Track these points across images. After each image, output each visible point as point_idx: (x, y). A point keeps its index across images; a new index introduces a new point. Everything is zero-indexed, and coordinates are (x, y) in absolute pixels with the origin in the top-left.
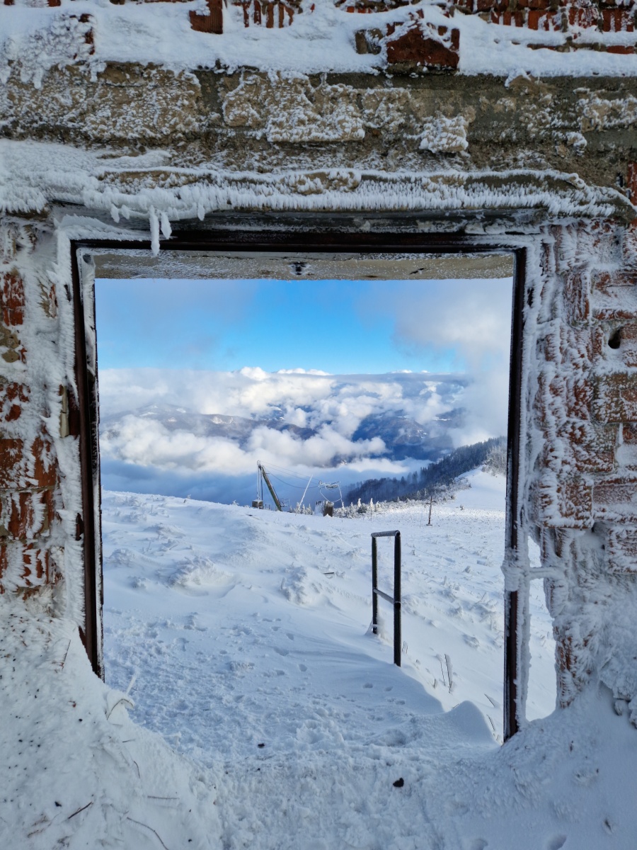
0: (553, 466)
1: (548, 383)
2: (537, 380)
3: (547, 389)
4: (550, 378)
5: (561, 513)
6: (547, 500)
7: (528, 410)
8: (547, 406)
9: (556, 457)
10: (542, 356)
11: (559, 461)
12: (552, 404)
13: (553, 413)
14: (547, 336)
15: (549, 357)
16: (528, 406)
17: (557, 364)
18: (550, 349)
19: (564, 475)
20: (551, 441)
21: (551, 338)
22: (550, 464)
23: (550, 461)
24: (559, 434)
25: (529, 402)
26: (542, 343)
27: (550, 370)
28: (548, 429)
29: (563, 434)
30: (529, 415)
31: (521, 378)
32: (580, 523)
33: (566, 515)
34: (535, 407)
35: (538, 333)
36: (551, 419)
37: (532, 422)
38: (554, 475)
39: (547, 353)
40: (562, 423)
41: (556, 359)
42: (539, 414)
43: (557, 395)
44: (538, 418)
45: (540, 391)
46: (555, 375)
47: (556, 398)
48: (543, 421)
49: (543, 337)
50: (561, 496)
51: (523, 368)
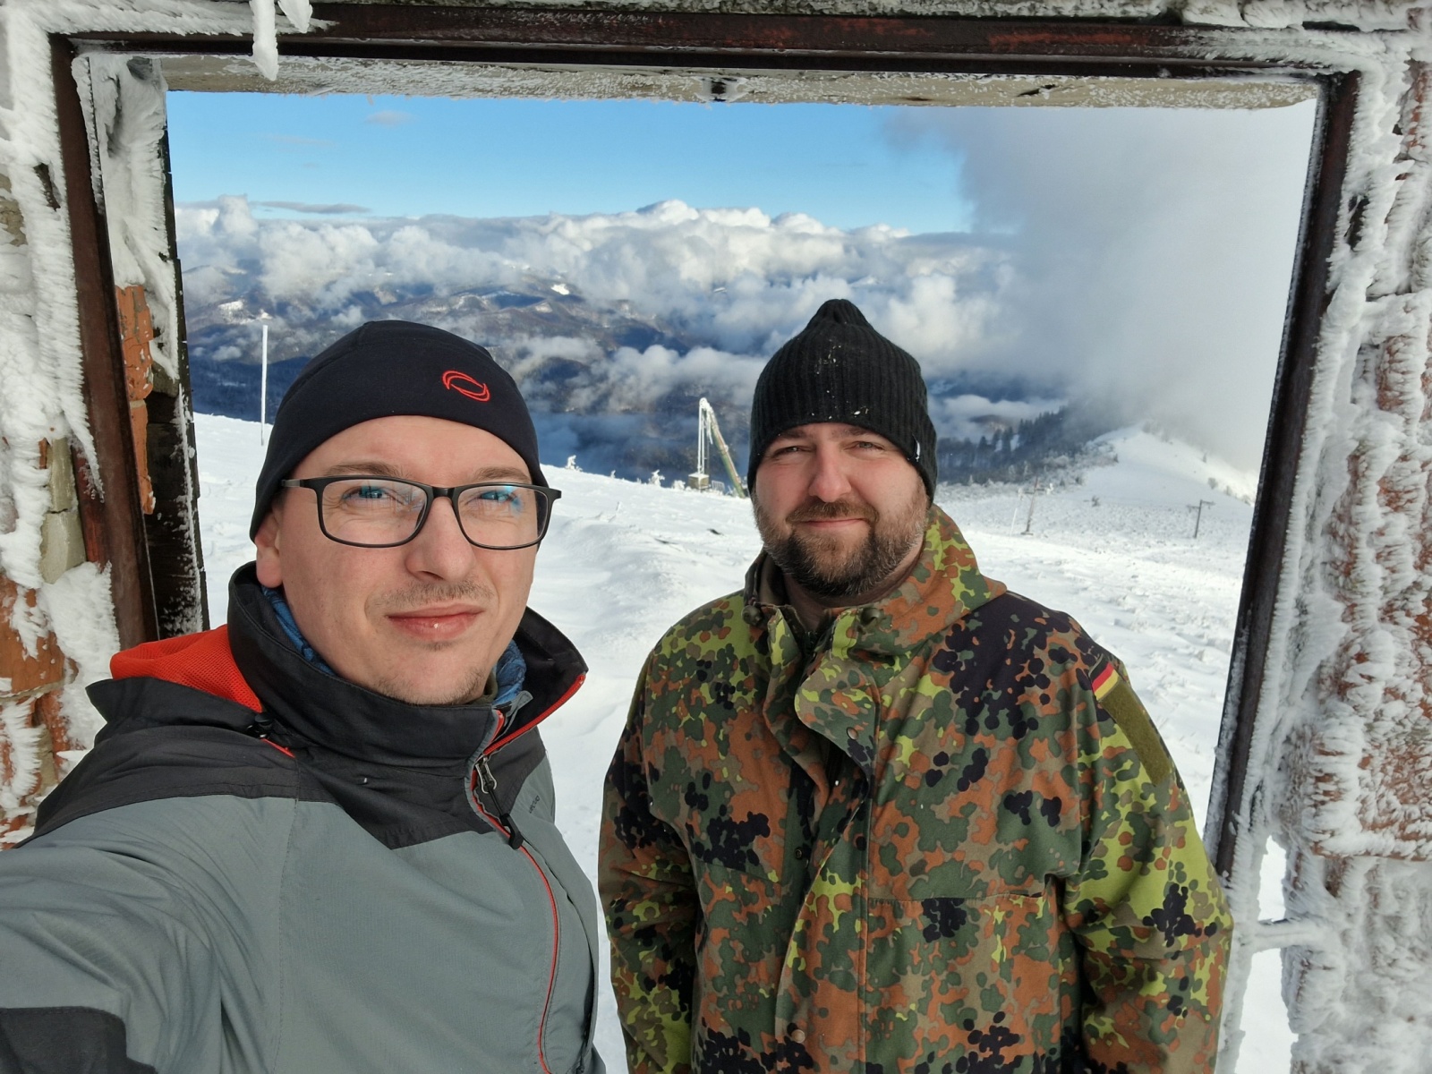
0: (1359, 700)
1: (1377, 473)
2: (1345, 463)
3: (1372, 489)
4: (1385, 459)
5: (1363, 821)
6: (1330, 787)
7: (1310, 538)
8: (1364, 537)
9: (1370, 678)
10: (1368, 392)
11: (1377, 689)
12: (1381, 533)
13: (1378, 556)
14: (1389, 339)
15: (1388, 400)
16: (1310, 528)
17: (1407, 421)
18: (1394, 377)
19: (1386, 726)
20: (1363, 632)
21: (1400, 345)
22: (1350, 693)
23: (1352, 685)
24: (1388, 613)
25: (1313, 517)
26: (1372, 356)
27: (1389, 435)
28: (1358, 599)
29: (1400, 615)
30: (1310, 552)
31: (1300, 450)
32: (1409, 847)
33: (1374, 827)
34: (1332, 532)
35: (1364, 328)
36: (1372, 573)
37: (1317, 573)
38: (1357, 725)
39: (1383, 385)
40: (1400, 586)
41: (1407, 408)
42: (1338, 552)
43: (1396, 509)
44: (1333, 563)
45: (1349, 493)
46: (1398, 453)
47: (1391, 518)
48: (1347, 574)
49: (1377, 341)
50: (1368, 779)
51: (1310, 423)
